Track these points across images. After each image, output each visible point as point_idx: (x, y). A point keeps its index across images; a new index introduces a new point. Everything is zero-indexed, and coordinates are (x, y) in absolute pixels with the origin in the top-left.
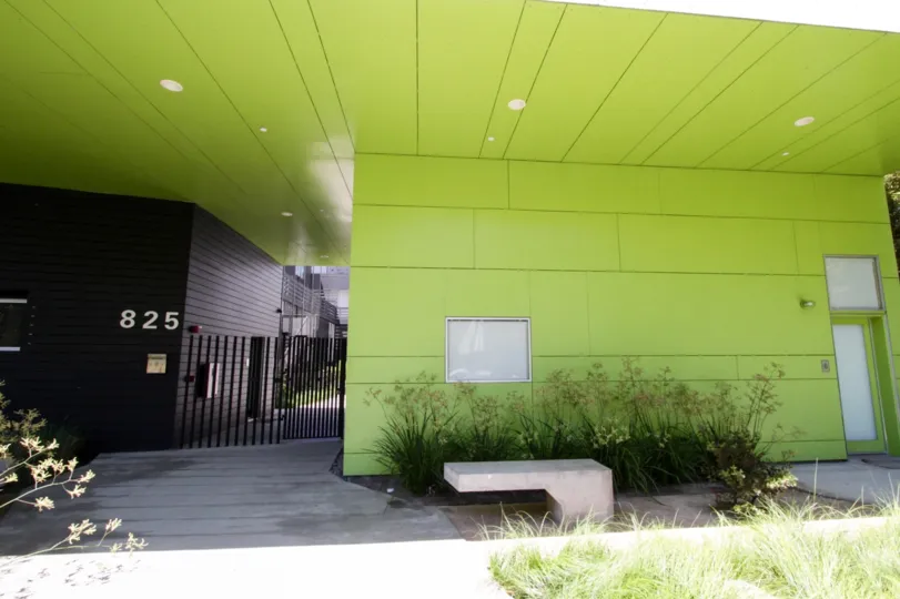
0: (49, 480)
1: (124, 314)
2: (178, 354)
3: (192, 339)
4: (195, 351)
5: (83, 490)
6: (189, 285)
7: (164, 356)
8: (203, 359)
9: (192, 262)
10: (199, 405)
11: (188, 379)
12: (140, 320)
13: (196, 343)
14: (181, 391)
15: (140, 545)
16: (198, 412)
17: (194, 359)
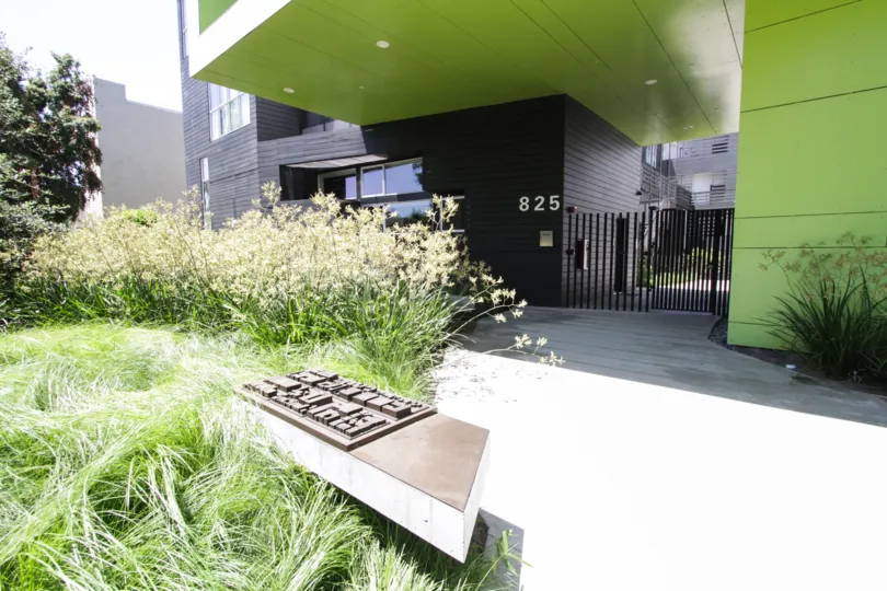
0: (501, 303)
1: (521, 200)
2: (561, 231)
3: (570, 217)
4: (573, 228)
5: (521, 313)
6: (566, 170)
7: (551, 232)
8: (580, 236)
9: (567, 149)
10: (579, 275)
11: (569, 252)
12: (533, 204)
13: (574, 221)
14: (565, 262)
15: (560, 361)
16: (579, 280)
17: (573, 235)
